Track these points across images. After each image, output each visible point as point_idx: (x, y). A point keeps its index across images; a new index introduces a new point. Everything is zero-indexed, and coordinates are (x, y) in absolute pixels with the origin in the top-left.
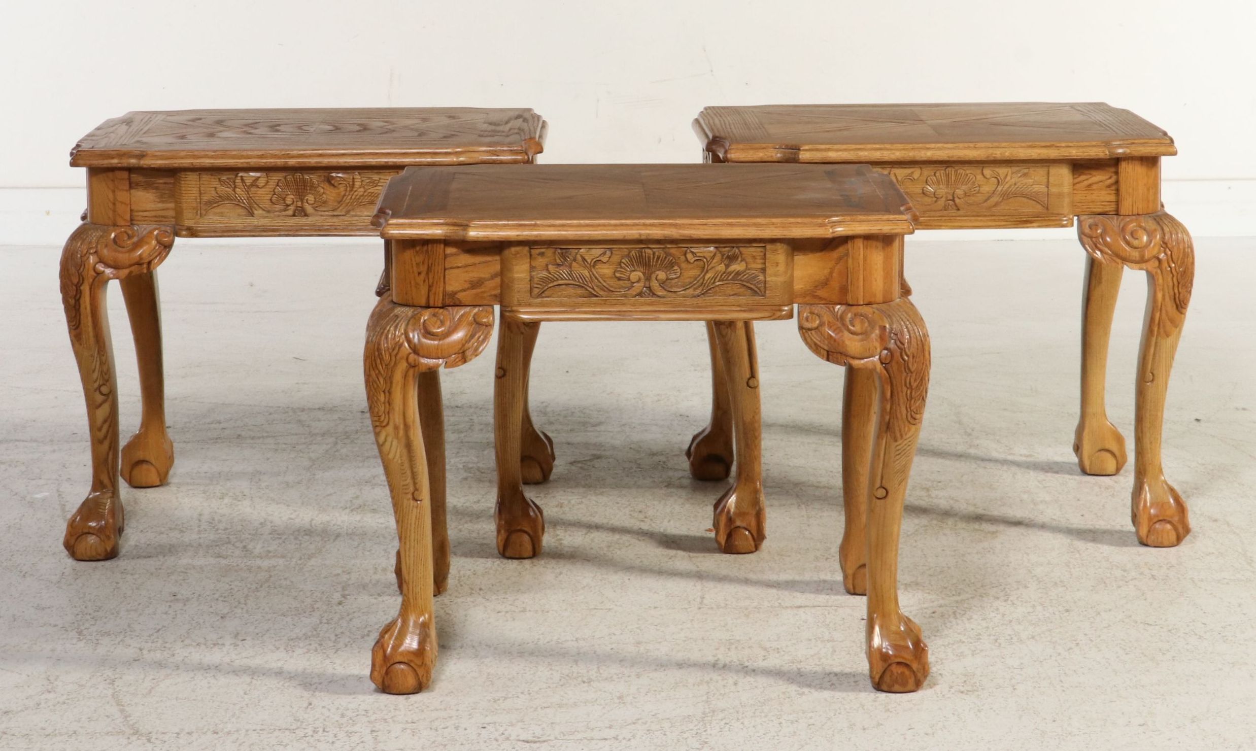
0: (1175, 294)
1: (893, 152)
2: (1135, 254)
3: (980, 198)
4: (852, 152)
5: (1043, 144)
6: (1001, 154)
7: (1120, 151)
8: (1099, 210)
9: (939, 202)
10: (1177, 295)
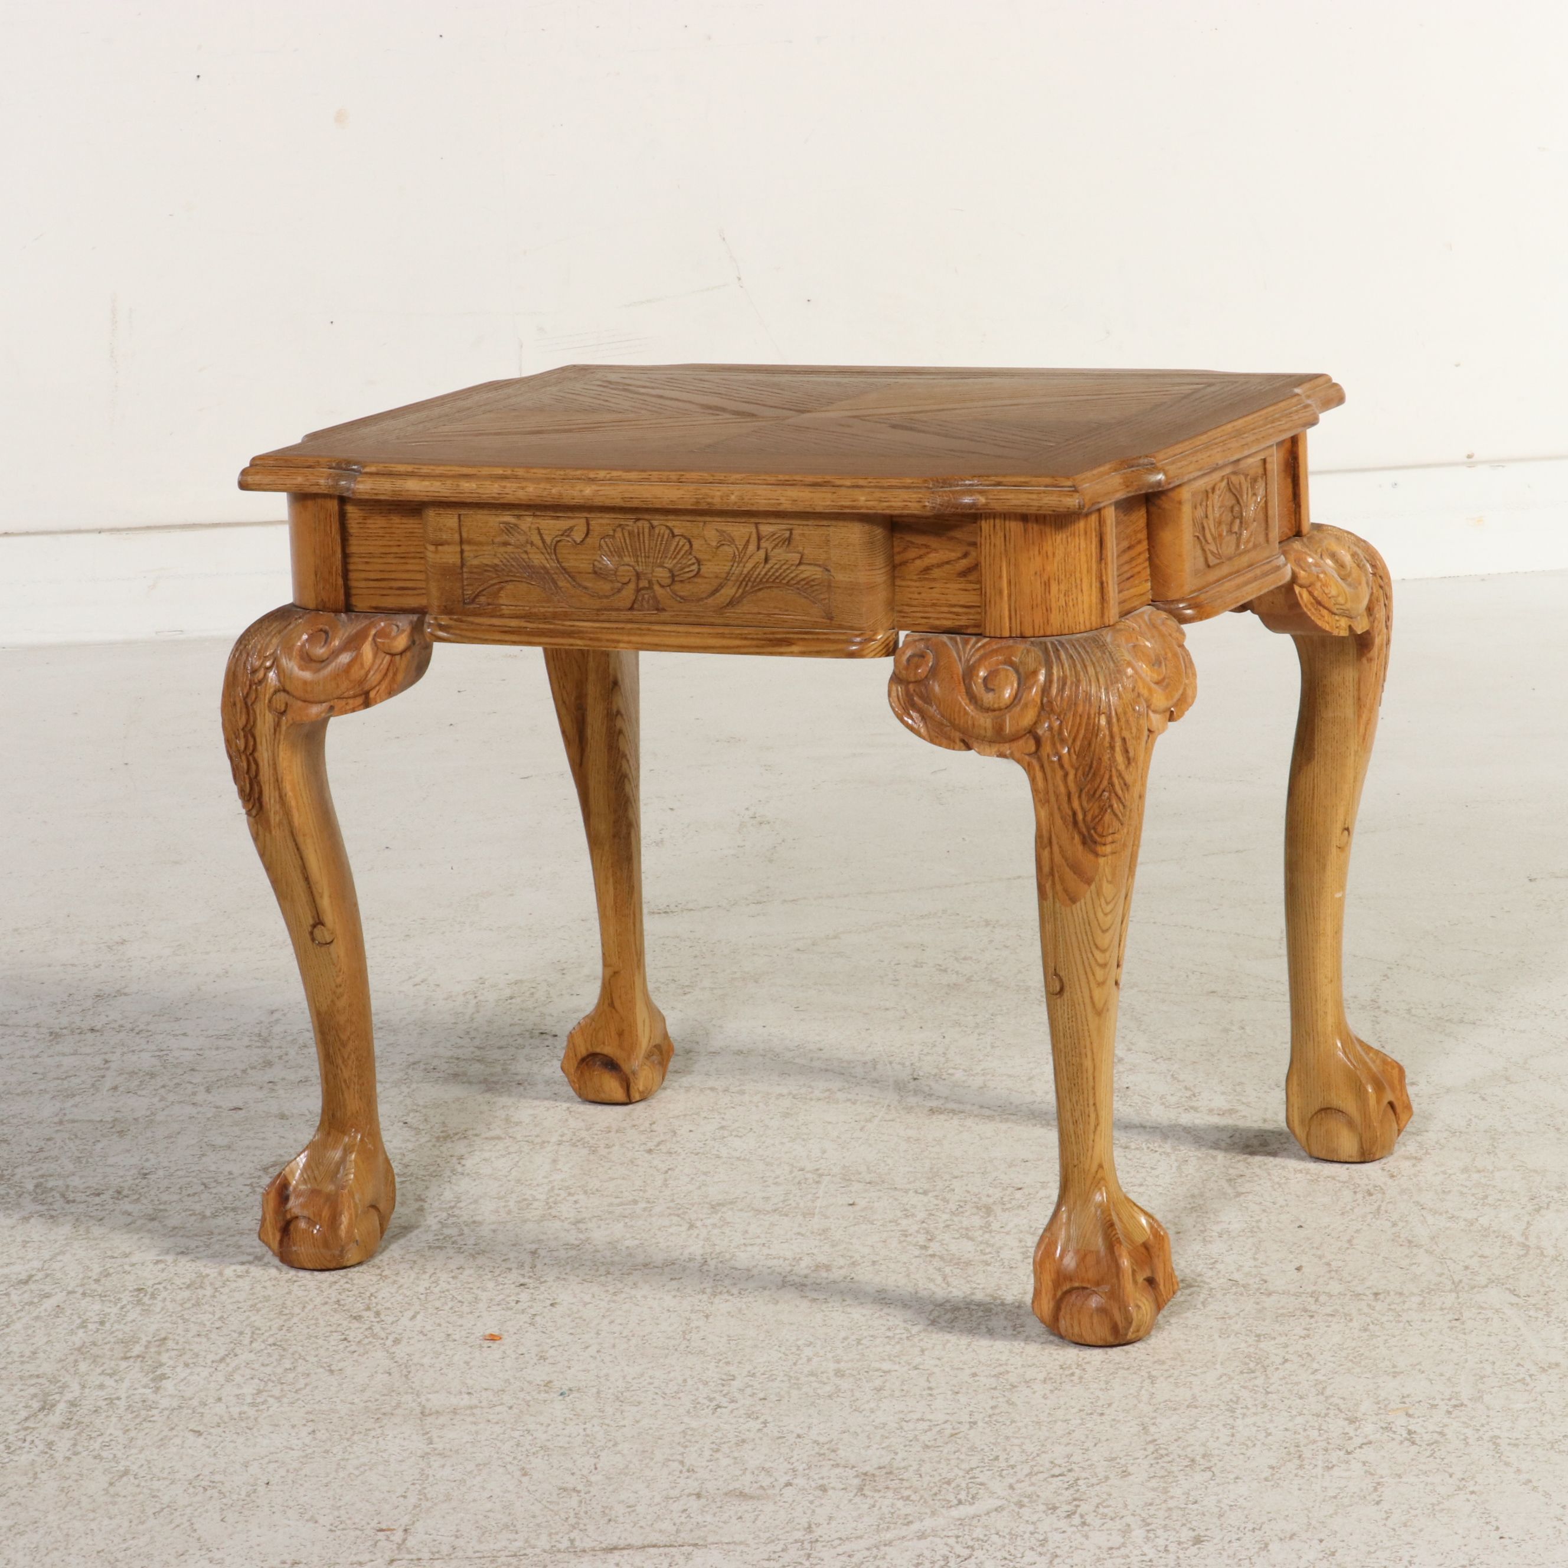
0: (1074, 814)
1: (524, 484)
2: (985, 721)
3: (702, 587)
4: (449, 482)
5: (810, 479)
6: (722, 498)
7: (967, 500)
8: (948, 624)
9: (624, 593)
10: (1080, 816)
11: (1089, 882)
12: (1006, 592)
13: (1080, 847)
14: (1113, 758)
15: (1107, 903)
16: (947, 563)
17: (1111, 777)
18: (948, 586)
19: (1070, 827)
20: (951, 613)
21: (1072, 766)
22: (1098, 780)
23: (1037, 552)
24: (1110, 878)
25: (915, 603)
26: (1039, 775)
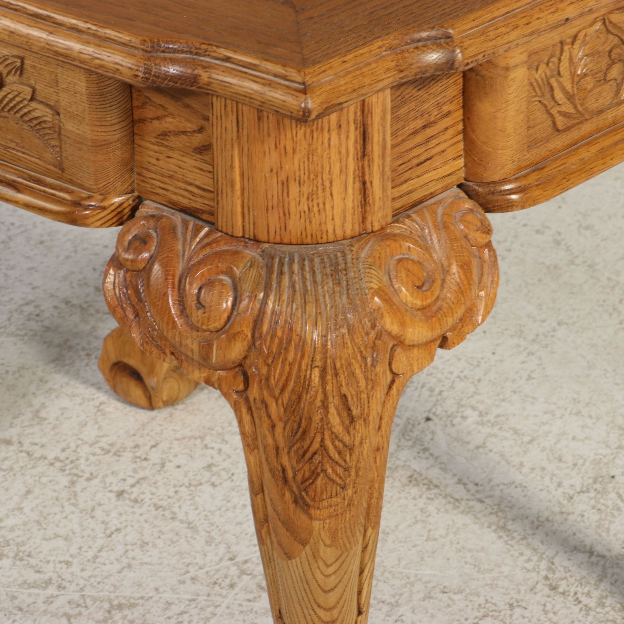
8: (185, 202)
11: (304, 543)
12: (238, 186)
13: (292, 506)
14: (325, 420)
15: (328, 566)
16: (184, 133)
17: (323, 440)
18: (185, 159)
19: (280, 483)
20: (186, 190)
21: (281, 419)
22: (308, 442)
23: (273, 146)
24: (328, 542)
25: (153, 168)
26: (246, 418)
